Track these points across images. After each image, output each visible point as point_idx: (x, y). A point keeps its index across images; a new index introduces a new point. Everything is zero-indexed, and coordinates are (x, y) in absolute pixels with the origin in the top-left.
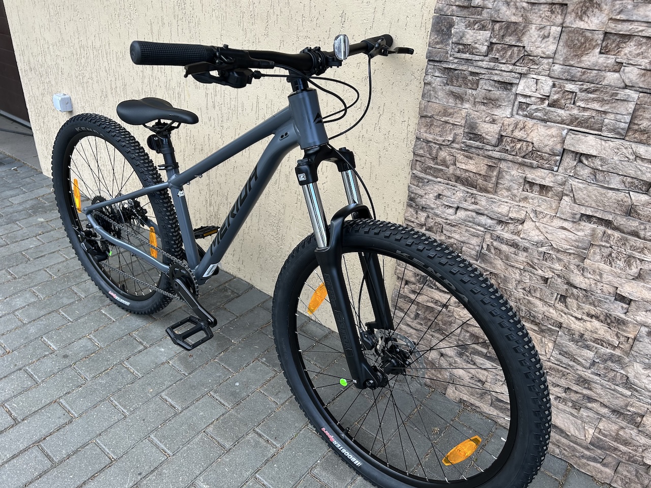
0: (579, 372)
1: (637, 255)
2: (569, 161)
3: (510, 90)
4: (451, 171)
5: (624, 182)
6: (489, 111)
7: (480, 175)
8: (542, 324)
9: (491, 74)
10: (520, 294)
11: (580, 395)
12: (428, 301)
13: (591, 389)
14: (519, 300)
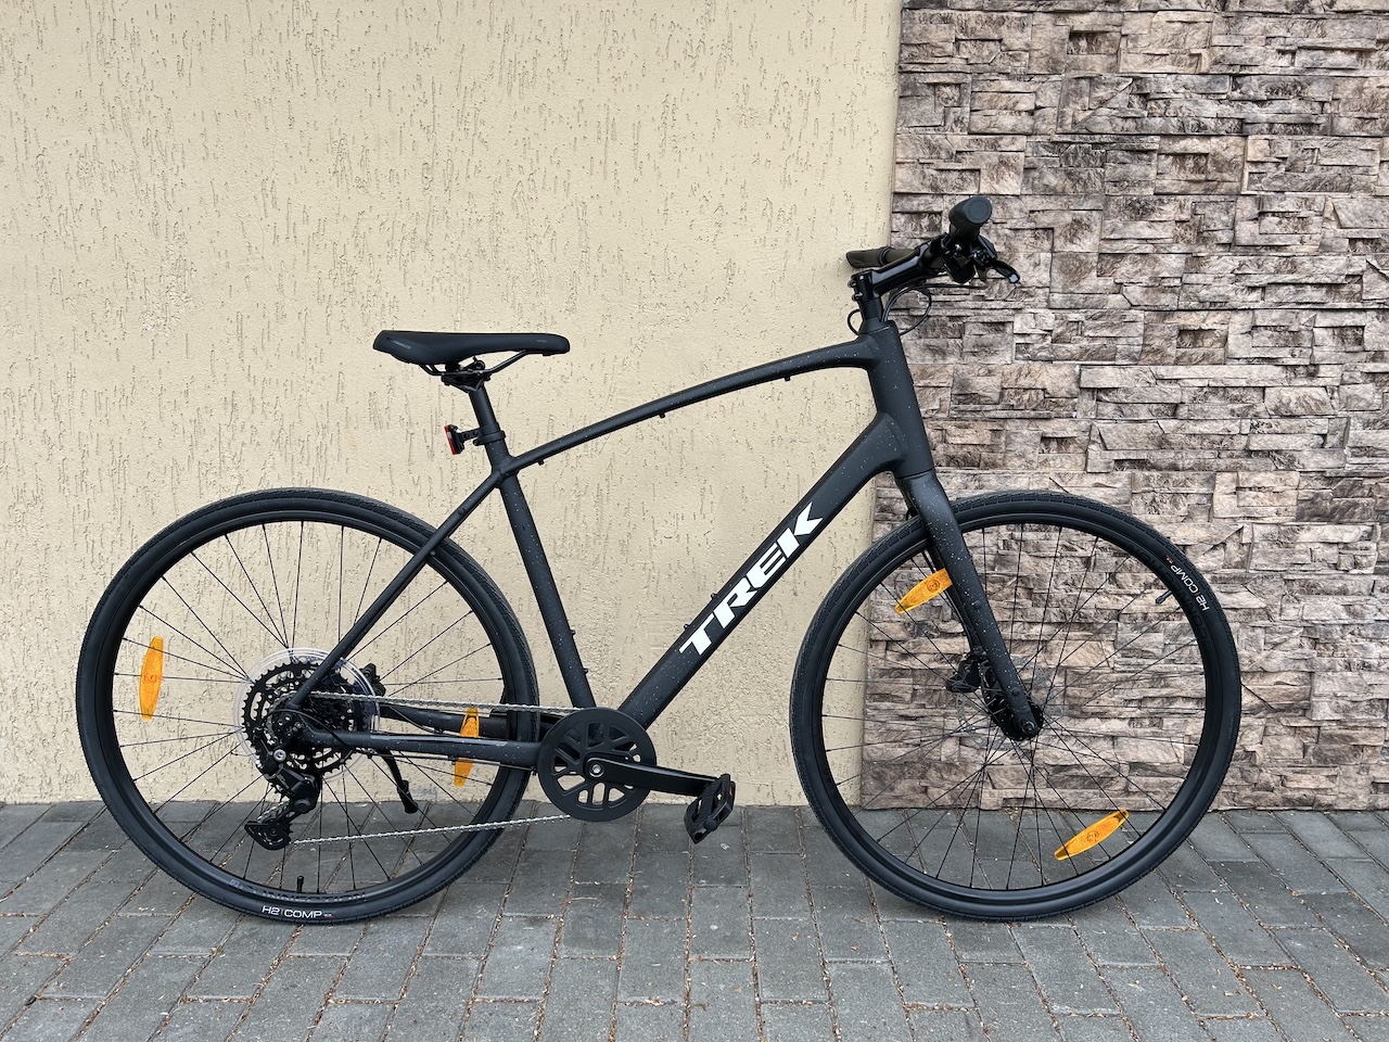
0: (1152, 668)
1: (1183, 490)
2: (1087, 402)
3: (1003, 331)
4: (941, 453)
5: (1151, 411)
6: (982, 361)
7: (983, 445)
8: (1098, 623)
9: (979, 314)
10: (1060, 592)
11: (1159, 700)
12: (930, 661)
13: (1167, 686)
14: (1062, 601)
